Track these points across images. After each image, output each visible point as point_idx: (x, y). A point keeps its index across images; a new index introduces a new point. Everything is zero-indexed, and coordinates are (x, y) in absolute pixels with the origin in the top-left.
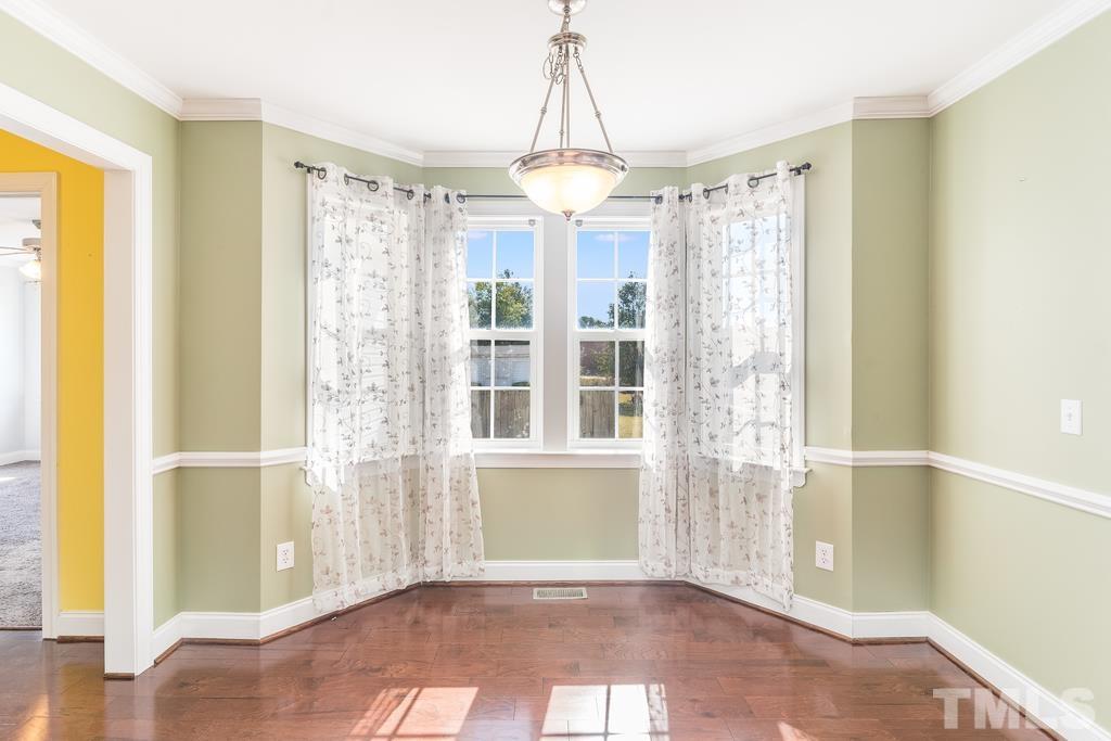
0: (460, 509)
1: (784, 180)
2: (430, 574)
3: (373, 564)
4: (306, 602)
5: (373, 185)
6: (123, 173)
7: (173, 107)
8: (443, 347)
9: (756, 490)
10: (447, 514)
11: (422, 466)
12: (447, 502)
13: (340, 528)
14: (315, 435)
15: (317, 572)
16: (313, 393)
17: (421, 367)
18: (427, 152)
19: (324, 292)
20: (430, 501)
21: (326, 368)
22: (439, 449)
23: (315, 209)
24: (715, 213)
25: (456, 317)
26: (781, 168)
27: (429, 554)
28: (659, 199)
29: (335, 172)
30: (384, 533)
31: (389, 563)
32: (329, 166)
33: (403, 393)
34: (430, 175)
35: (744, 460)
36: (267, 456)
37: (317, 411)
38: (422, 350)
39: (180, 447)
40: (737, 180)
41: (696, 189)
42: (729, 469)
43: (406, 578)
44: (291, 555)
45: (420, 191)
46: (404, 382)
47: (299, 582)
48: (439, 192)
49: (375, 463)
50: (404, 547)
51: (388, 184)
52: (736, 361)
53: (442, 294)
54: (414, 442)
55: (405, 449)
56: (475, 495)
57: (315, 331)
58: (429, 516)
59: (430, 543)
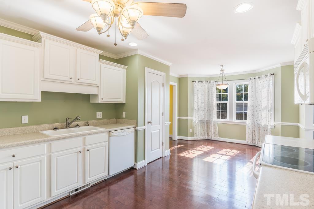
0: (215, 129)
1: (269, 77)
2: (210, 138)
3: (202, 135)
4: (193, 137)
5: (202, 82)
6: (175, 86)
7: (178, 77)
8: (212, 104)
9: (266, 129)
10: (213, 129)
11: (209, 122)
12: (213, 127)
13: (197, 128)
14: (194, 115)
15: (194, 133)
16: (194, 110)
17: (209, 107)
18: (210, 75)
19: (195, 97)
20: (210, 127)
21: (196, 107)
22: (211, 119)
23: (194, 86)
24: (261, 81)
25: (214, 100)
26: (269, 75)
27: (210, 135)
28: (250, 79)
29: (197, 81)
30: (203, 130)
31: (204, 135)
32: (196, 81)
33: (206, 111)
34: (211, 79)
35: (264, 124)
36: (189, 118)
37: (194, 112)
38: (209, 105)
39: (179, 116)
40: (263, 76)
41: (257, 77)
42: (262, 125)
43: (207, 138)
44: (191, 131)
45: (209, 82)
46: (207, 109)
47: (192, 135)
48: (212, 81)
49: (202, 120)
50: (206, 133)
51: (204, 81)
52: (263, 107)
53: (212, 96)
54: (208, 118)
55: (206, 119)
56: (217, 127)
57: (194, 102)
58: (210, 129)
59: (210, 133)
